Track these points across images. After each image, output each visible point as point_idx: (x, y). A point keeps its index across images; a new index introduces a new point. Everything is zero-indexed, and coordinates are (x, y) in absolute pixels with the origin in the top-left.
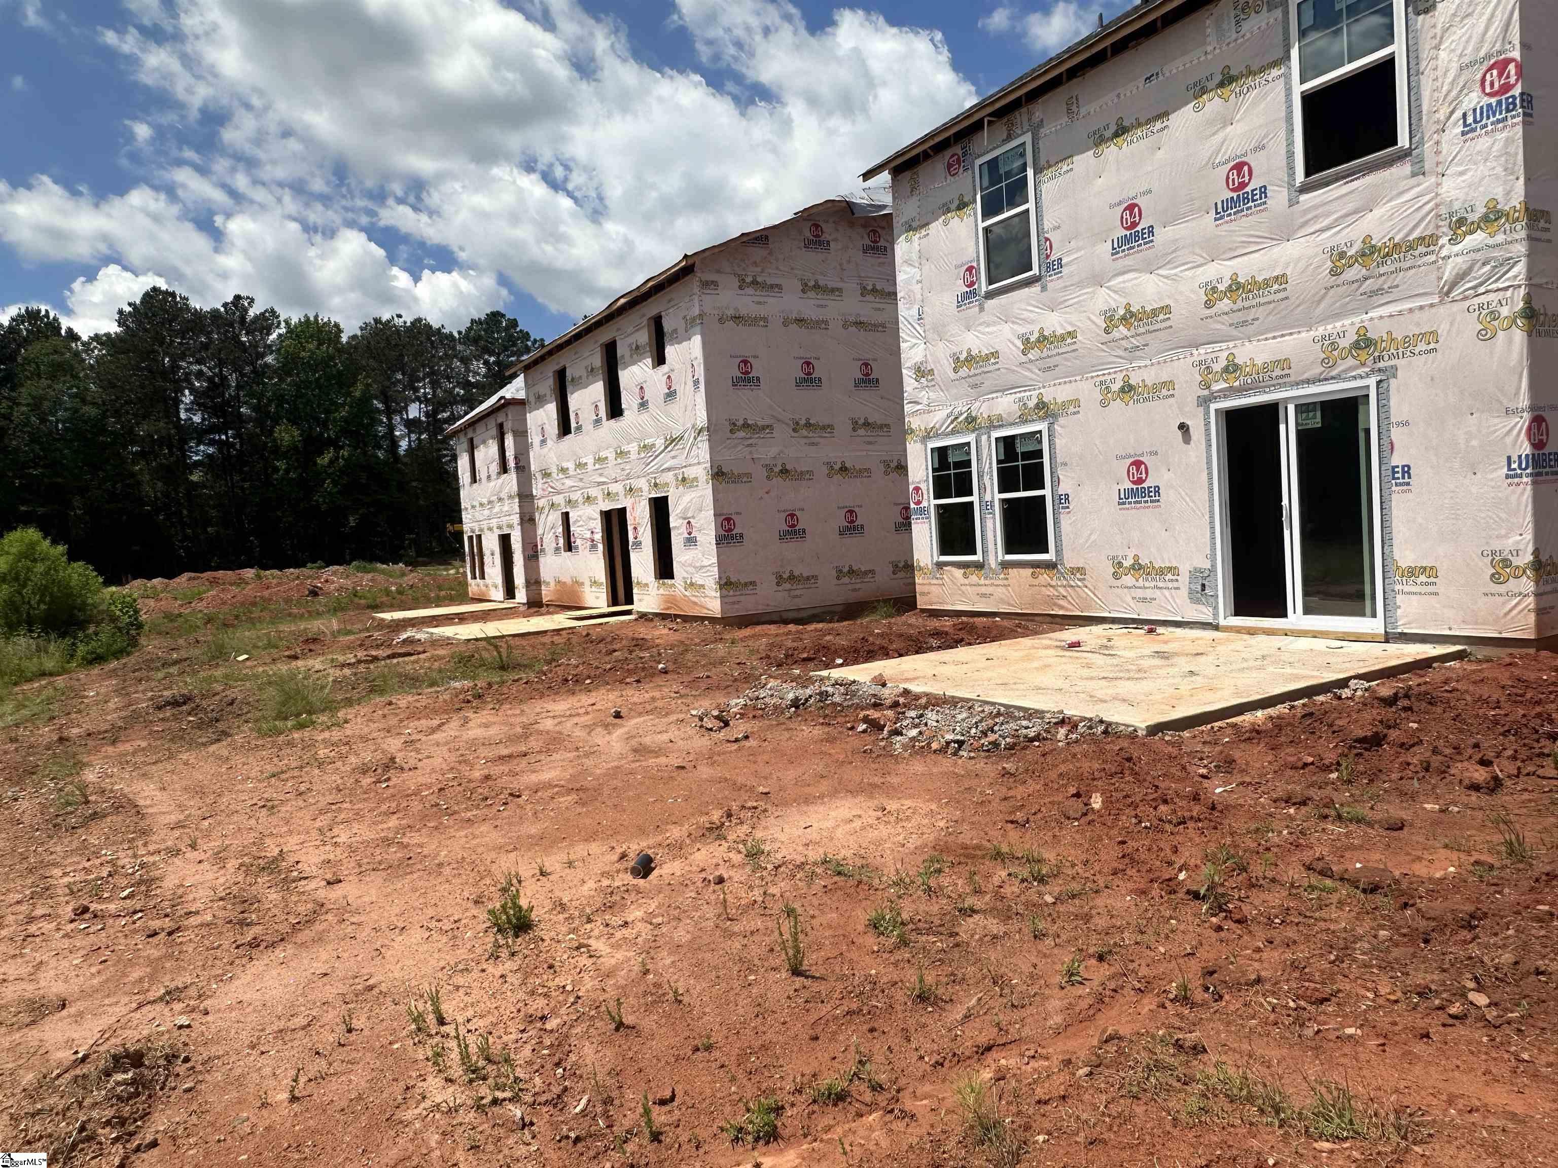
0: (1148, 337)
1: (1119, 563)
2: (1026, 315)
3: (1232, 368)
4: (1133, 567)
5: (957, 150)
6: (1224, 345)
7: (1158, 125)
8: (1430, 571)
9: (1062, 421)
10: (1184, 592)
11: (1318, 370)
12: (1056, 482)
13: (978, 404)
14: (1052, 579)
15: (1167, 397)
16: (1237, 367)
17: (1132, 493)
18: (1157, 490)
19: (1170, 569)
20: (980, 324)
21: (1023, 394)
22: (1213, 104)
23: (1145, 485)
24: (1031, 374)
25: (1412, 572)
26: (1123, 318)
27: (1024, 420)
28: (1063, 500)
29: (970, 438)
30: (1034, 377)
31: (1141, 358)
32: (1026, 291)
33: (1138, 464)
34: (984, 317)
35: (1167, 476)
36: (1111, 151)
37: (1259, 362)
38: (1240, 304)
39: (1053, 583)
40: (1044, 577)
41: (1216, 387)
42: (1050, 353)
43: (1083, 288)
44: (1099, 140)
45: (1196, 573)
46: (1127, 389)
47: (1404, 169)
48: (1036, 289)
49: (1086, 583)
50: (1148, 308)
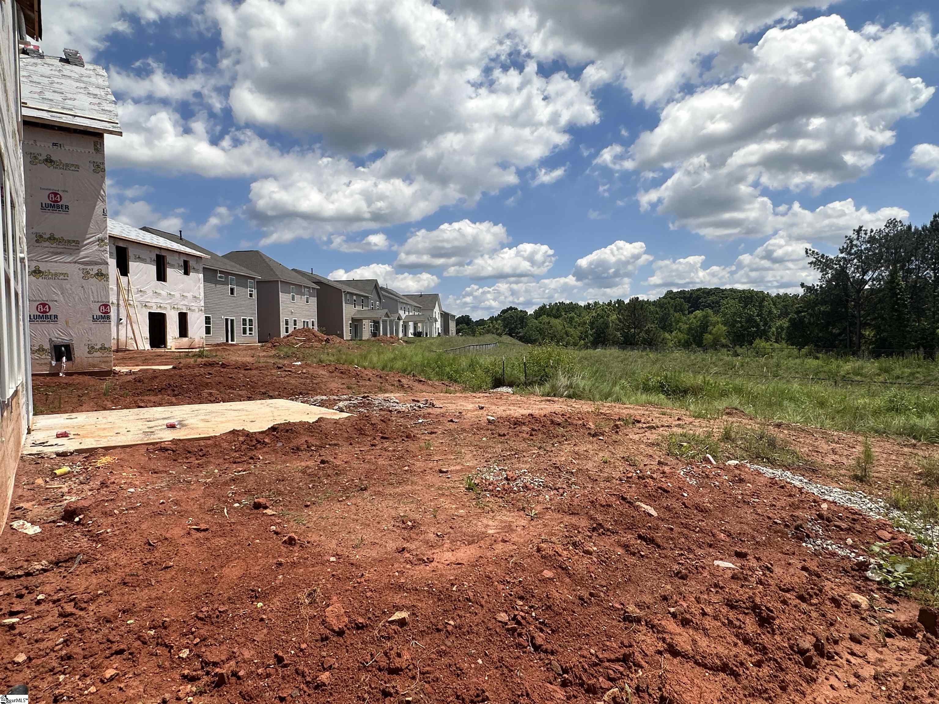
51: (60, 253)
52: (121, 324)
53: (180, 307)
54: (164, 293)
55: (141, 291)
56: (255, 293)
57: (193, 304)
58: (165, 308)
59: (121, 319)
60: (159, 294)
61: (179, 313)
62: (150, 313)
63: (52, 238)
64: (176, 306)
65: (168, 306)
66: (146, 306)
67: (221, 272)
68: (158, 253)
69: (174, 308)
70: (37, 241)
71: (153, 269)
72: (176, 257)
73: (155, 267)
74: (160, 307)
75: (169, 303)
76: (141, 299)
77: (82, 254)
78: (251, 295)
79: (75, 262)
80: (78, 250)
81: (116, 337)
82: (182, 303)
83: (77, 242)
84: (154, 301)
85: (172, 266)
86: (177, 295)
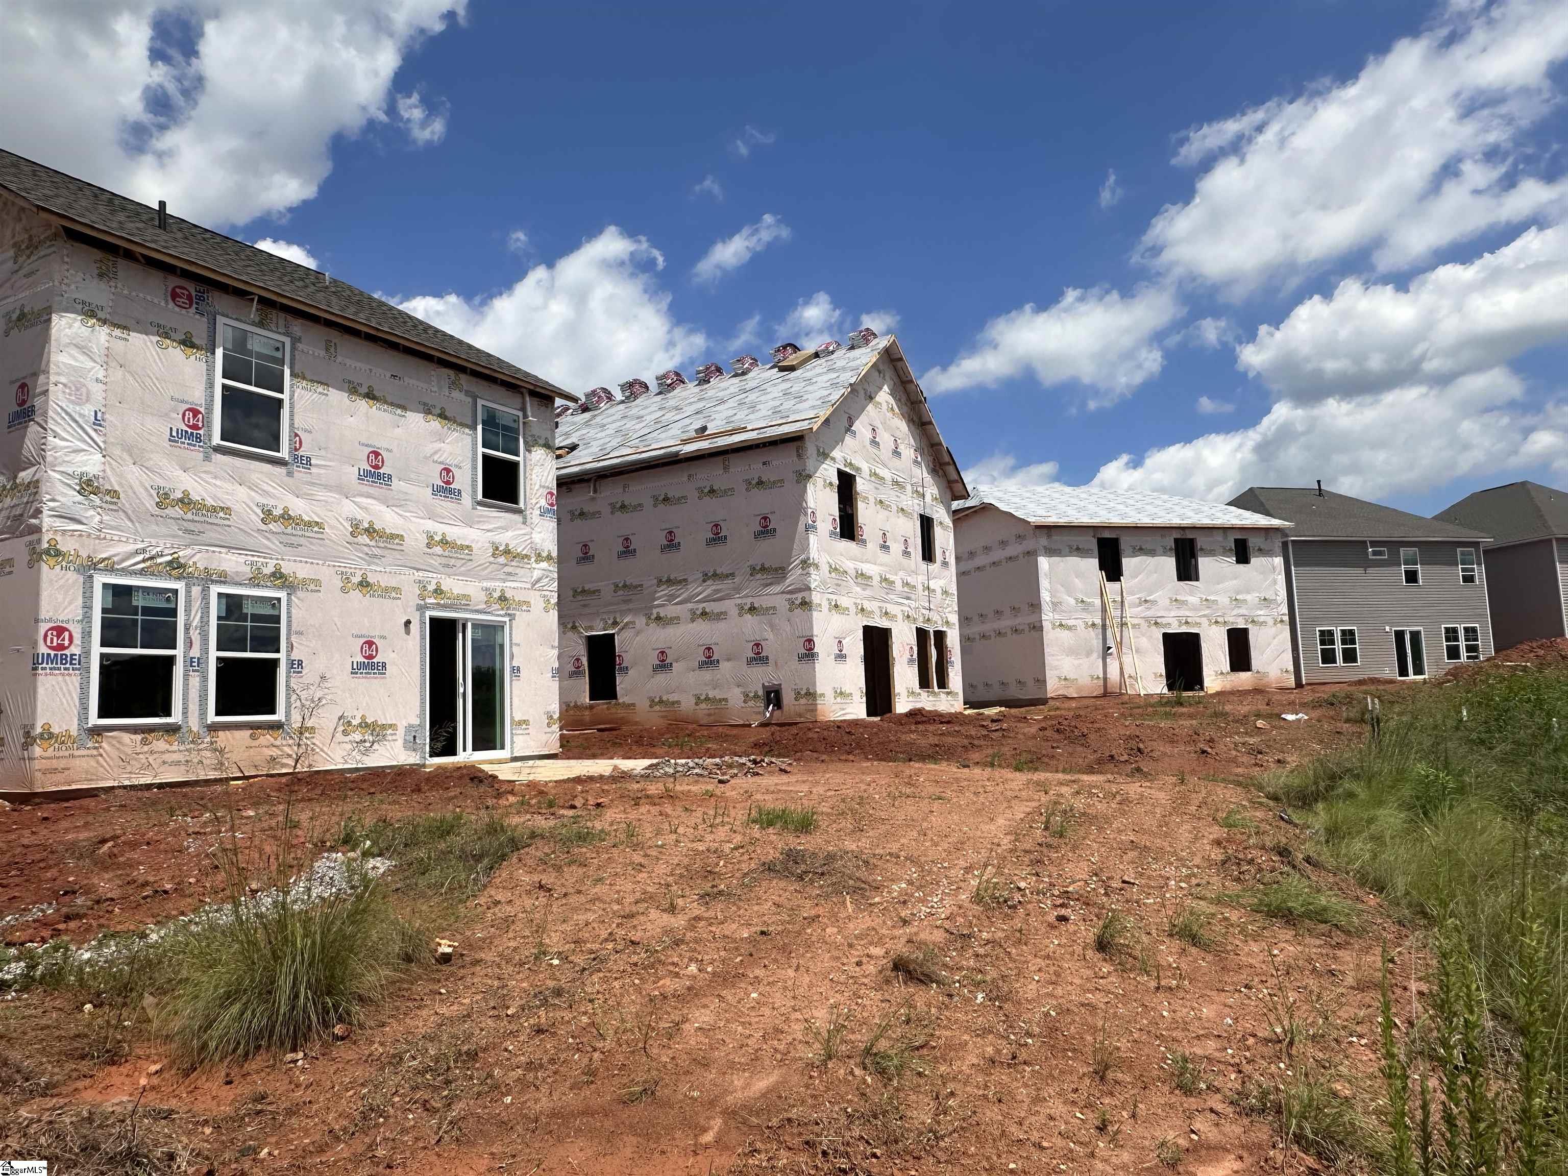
0: (386, 552)
1: (349, 722)
2: (266, 487)
3: (438, 591)
4: (360, 725)
5: (192, 288)
6: (435, 575)
7: (399, 411)
8: (526, 722)
9: (300, 593)
10: (400, 742)
11: (482, 606)
12: (291, 647)
13: (189, 552)
14: (276, 739)
15: (394, 598)
16: (442, 592)
17: (364, 666)
18: (384, 665)
19: (391, 726)
20: (205, 472)
21: (256, 559)
22: (435, 424)
23: (375, 660)
24: (274, 544)
25: (520, 723)
26: (367, 530)
27: (254, 582)
28: (296, 666)
29: (179, 586)
30: (273, 547)
31: (377, 565)
32: (267, 467)
33: (370, 643)
34: (209, 466)
35: (393, 655)
36: (363, 405)
37: (455, 592)
38: (446, 554)
39: (278, 743)
40: (266, 738)
41: (429, 601)
42: (294, 532)
43: (330, 491)
44: (353, 390)
45: (409, 728)
46: (364, 584)
47: (517, 518)
48: (280, 471)
49: (314, 741)
50: (388, 531)
51: (771, 584)
52: (1111, 654)
53: (1231, 619)
54: (1193, 600)
55: (1146, 601)
56: (1480, 572)
57: (1261, 613)
58: (1198, 624)
59: (1109, 648)
60: (1184, 603)
61: (1229, 631)
62: (1165, 635)
63: (763, 569)
64: (1219, 619)
65: (1204, 621)
66: (1156, 623)
67: (1374, 544)
68: (1179, 536)
69: (1217, 622)
70: (751, 575)
71: (1169, 563)
72: (1219, 537)
73: (1174, 559)
74: (1187, 623)
75: (1204, 616)
76: (1148, 613)
77: (788, 581)
78: (1469, 579)
79: (783, 593)
80: (784, 578)
81: (1101, 676)
82: (1235, 612)
83: (783, 569)
84: (1173, 614)
85: (1211, 553)
86: (1224, 600)
